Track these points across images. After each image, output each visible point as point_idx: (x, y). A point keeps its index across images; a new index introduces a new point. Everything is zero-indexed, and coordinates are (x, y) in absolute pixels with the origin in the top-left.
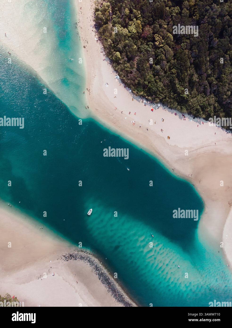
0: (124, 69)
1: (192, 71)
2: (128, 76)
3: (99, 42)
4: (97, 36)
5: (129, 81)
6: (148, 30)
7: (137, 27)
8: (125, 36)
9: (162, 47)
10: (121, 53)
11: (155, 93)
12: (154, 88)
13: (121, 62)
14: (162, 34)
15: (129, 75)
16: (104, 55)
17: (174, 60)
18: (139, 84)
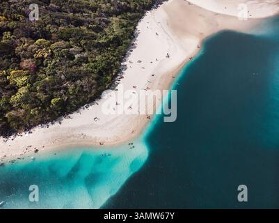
0: (76, 95)
1: (84, 28)
2: (87, 92)
3: (32, 130)
4: (23, 133)
5: (93, 91)
6: (26, 63)
7: (20, 75)
8: (30, 91)
9: (52, 52)
10: (52, 97)
11: (109, 64)
12: (103, 64)
13: (66, 98)
14: (36, 49)
15: (85, 90)
16: (53, 124)
17: (69, 41)
18: (97, 79)
